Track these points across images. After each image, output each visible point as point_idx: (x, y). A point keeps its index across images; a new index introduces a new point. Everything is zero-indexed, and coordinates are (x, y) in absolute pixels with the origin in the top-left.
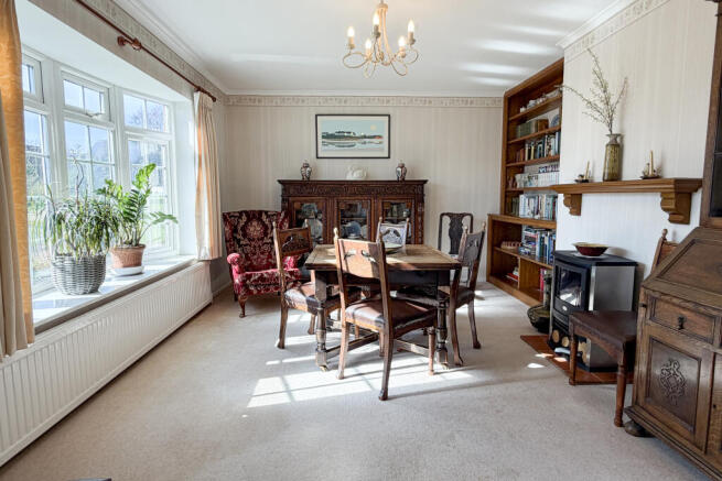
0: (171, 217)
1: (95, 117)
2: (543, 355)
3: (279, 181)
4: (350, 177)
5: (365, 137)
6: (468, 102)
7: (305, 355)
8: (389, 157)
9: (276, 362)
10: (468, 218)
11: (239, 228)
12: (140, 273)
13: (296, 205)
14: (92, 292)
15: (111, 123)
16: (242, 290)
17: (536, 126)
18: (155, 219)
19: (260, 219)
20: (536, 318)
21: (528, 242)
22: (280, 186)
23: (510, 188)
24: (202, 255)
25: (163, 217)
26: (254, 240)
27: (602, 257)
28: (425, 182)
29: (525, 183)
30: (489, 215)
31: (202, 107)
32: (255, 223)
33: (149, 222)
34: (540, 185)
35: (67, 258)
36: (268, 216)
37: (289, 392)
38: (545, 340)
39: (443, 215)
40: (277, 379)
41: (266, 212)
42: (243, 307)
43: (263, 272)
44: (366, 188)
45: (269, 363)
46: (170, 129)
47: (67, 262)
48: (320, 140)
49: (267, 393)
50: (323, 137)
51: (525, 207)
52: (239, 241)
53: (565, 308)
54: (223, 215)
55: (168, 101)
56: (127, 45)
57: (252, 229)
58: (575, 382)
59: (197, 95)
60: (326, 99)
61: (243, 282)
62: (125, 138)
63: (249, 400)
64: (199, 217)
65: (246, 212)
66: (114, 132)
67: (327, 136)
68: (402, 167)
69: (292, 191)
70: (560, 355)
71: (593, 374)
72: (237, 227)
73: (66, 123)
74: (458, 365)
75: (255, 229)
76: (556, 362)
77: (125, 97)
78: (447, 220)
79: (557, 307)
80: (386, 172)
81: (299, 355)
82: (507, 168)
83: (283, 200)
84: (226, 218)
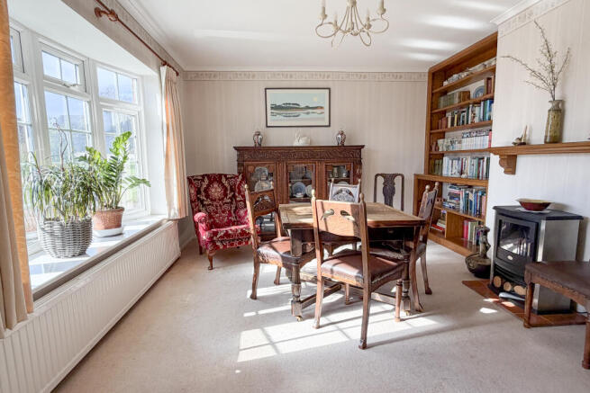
0: (144, 181)
1: (72, 88)
2: (491, 300)
3: (235, 148)
4: (296, 144)
5: (308, 108)
6: (397, 76)
7: (278, 306)
8: (329, 126)
9: (253, 314)
10: (400, 178)
11: (202, 190)
12: (120, 234)
13: (250, 168)
14: (80, 255)
15: (86, 94)
16: (209, 245)
17: (459, 97)
18: (130, 183)
19: (220, 182)
20: (474, 265)
21: (452, 198)
22: (236, 152)
23: (434, 152)
24: (172, 214)
25: (137, 182)
26: (215, 200)
27: (545, 211)
28: (363, 147)
29: (448, 147)
30: (415, 175)
31: (168, 80)
32: (216, 185)
33: (126, 186)
34: (464, 149)
35: (56, 223)
36: (227, 179)
37: (272, 344)
38: (486, 285)
39: (377, 175)
40: (257, 332)
41: (225, 176)
42: (211, 261)
43: (228, 229)
44: (311, 154)
45: (246, 315)
46: (139, 101)
47: (56, 227)
48: (269, 111)
49: (253, 347)
50: (272, 108)
51: (449, 168)
52: (202, 201)
53: (510, 258)
54: (188, 178)
55: (137, 75)
56: (104, 16)
57: (213, 190)
58: (529, 325)
59: (164, 69)
60: (274, 74)
61: (211, 238)
62: (100, 108)
63: (238, 354)
64: (168, 181)
65: (208, 176)
66: (89, 102)
67: (275, 107)
68: (342, 134)
69: (246, 157)
70: (506, 299)
71: (541, 316)
72: (200, 188)
73: (46, 93)
74: (419, 311)
75: (216, 191)
76: (504, 305)
77: (99, 70)
78: (381, 180)
79: (501, 255)
80: (327, 138)
81: (273, 306)
82: (431, 134)
83: (239, 165)
84: (190, 181)
